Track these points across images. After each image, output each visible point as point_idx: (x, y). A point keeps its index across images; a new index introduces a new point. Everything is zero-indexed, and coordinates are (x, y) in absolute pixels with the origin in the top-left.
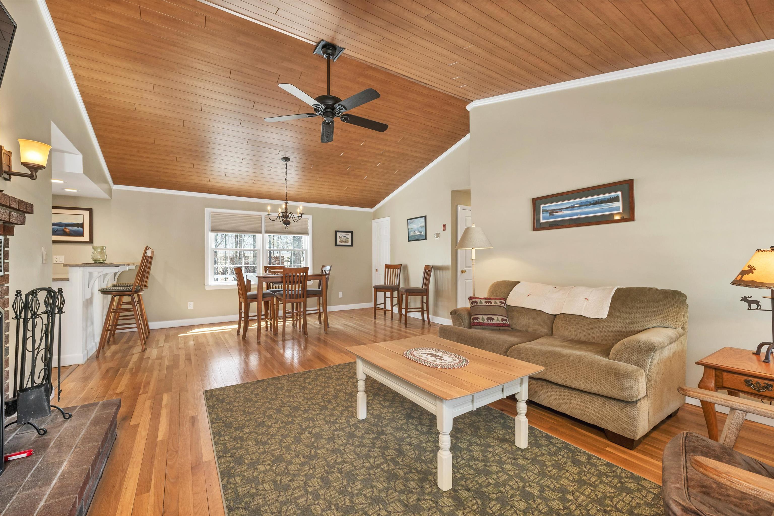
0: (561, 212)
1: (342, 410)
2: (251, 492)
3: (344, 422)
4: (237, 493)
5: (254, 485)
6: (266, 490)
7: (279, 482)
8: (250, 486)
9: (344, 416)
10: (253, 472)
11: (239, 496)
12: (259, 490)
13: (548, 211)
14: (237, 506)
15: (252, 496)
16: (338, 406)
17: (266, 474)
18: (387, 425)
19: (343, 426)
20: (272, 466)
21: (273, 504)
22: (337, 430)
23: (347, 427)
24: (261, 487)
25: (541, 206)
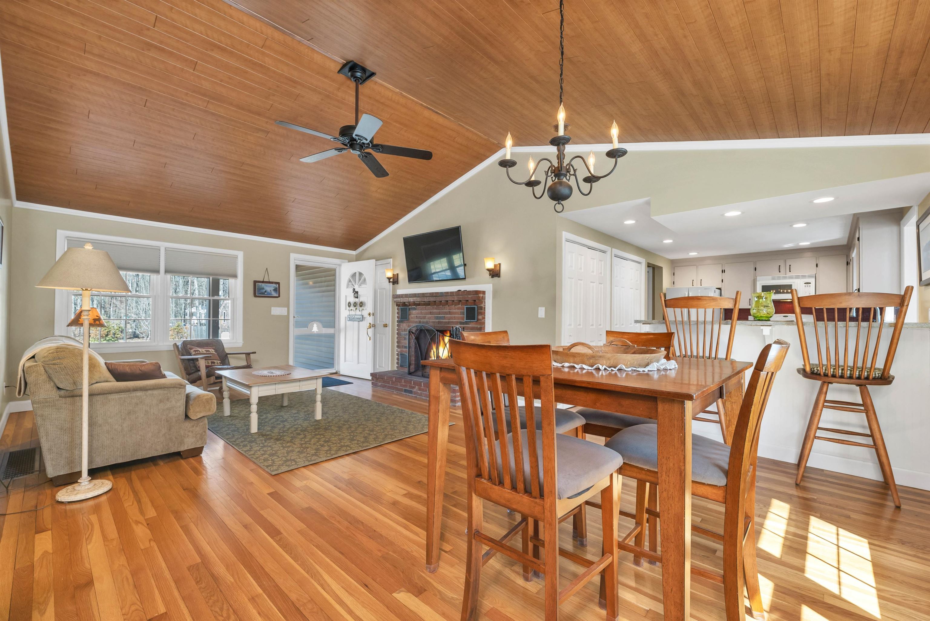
1: (332, 421)
18: (302, 418)
19: (331, 416)
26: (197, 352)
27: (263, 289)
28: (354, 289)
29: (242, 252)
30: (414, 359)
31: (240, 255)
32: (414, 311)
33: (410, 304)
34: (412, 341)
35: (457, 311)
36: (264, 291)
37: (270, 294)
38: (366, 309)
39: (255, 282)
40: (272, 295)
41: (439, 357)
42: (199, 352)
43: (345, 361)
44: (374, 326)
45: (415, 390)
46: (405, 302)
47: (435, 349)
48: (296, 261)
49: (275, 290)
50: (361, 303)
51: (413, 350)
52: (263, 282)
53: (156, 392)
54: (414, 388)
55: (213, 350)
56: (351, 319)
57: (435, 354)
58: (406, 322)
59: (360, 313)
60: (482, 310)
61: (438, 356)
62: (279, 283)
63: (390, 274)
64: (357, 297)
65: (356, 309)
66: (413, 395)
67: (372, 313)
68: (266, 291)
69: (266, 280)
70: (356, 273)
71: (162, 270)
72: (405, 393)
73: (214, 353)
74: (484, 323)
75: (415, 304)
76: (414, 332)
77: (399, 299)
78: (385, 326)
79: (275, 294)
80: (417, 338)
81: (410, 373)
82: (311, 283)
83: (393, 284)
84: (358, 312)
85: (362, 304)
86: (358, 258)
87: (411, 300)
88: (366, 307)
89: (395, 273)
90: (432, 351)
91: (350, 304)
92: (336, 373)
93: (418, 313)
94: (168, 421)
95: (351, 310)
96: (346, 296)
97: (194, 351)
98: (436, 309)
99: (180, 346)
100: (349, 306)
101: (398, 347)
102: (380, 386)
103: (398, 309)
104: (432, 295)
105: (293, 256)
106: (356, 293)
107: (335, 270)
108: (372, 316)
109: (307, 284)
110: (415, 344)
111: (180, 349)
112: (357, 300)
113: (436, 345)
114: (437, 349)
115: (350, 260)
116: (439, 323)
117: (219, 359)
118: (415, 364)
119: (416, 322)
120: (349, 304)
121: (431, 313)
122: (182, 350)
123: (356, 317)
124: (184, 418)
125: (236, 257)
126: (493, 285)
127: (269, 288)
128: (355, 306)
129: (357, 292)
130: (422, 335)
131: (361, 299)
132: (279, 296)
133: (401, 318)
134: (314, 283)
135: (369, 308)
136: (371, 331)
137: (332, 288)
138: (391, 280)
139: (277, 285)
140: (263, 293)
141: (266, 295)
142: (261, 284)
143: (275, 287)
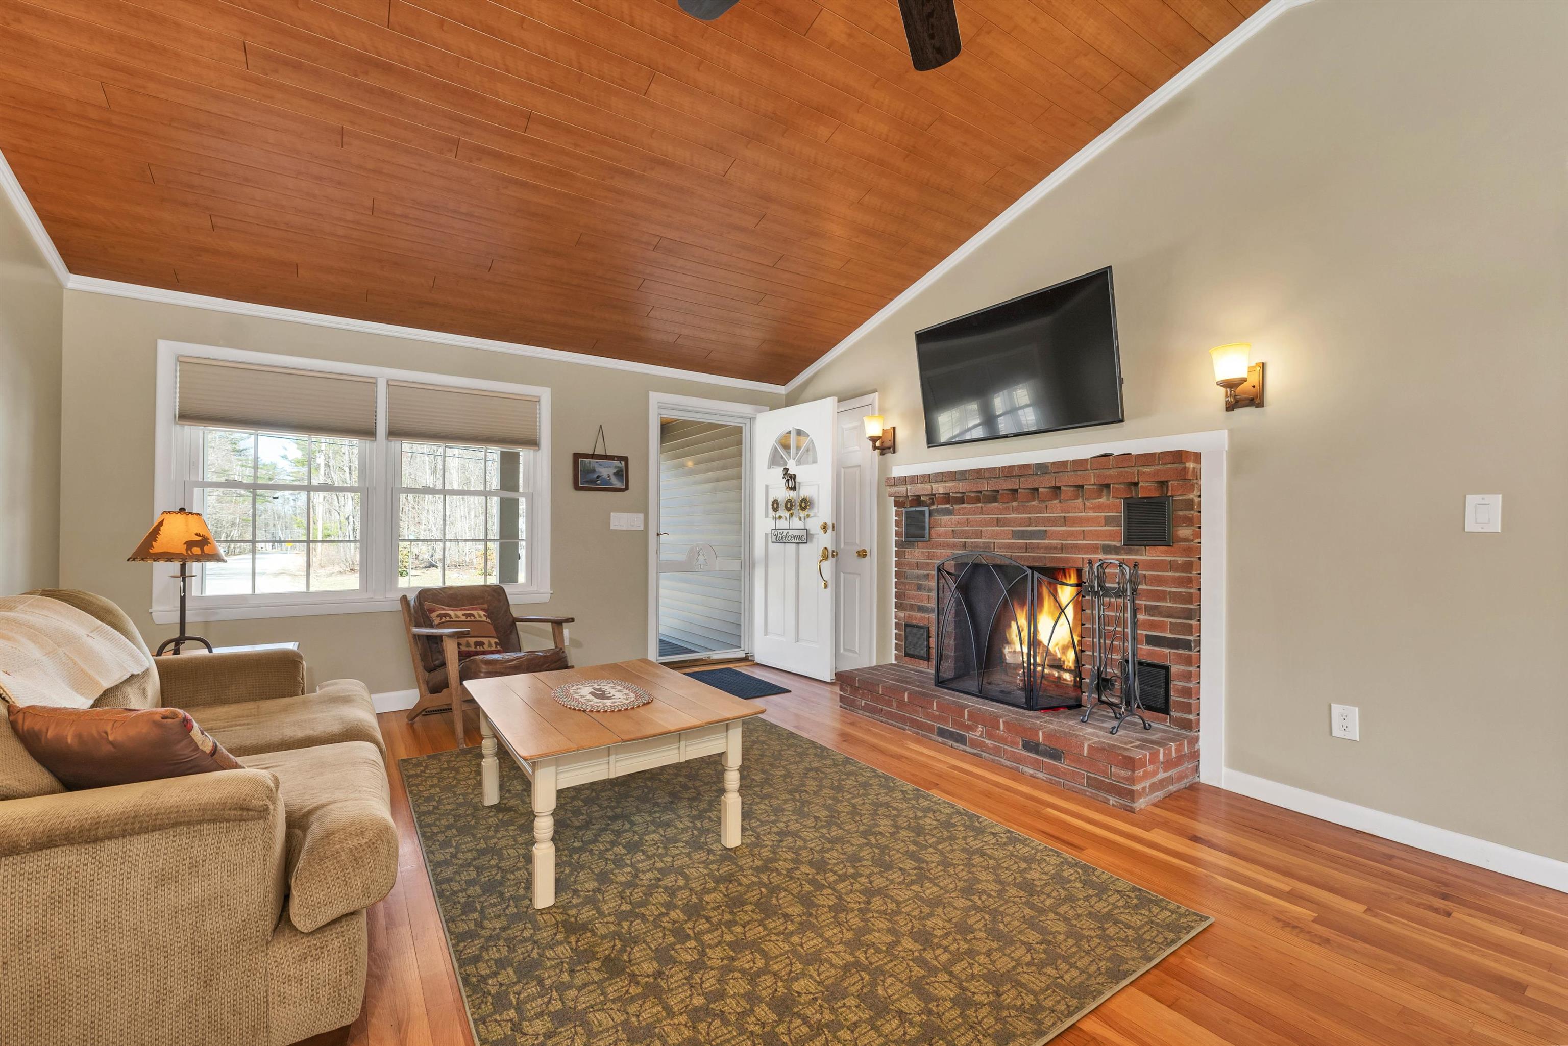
1: (776, 860)
3: (764, 835)
9: (769, 848)
16: (789, 871)
18: (684, 830)
19: (765, 828)
22: (774, 822)
23: (757, 827)
26: (444, 620)
27: (594, 471)
28: (786, 470)
29: (549, 389)
30: (952, 642)
31: (545, 395)
32: (945, 518)
33: (933, 498)
34: (949, 594)
35: (1091, 514)
36: (595, 476)
37: (607, 483)
38: (815, 516)
39: (577, 456)
40: (612, 484)
41: (1039, 643)
42: (448, 619)
43: (766, 633)
44: (835, 554)
45: (971, 735)
46: (919, 496)
47: (1022, 620)
48: (661, 411)
49: (619, 474)
50: (804, 500)
51: (950, 617)
52: (593, 456)
53: (138, 846)
54: (970, 728)
55: (482, 613)
56: (780, 538)
57: (1025, 634)
58: (920, 544)
59: (800, 525)
60: (1192, 509)
61: (1034, 643)
62: (625, 459)
63: (874, 428)
64: (794, 489)
65: (792, 515)
66: (968, 749)
67: (830, 523)
68: (598, 477)
69: (599, 451)
70: (789, 432)
71: (382, 428)
72: (940, 739)
73: (484, 619)
74: (1199, 550)
75: (947, 498)
76: (952, 571)
77: (902, 490)
78: (862, 554)
79: (617, 484)
80: (965, 589)
81: (940, 682)
82: (690, 464)
83: (882, 454)
84: (796, 523)
85: (806, 504)
86: (791, 401)
87: (940, 489)
88: (815, 510)
89: (888, 427)
90: (1014, 625)
91: (778, 504)
92: (745, 659)
93: (959, 523)
94: (197, 952)
95: (780, 517)
96: (767, 487)
97: (438, 616)
98: (1015, 510)
99: (412, 603)
100: (775, 510)
101: (899, 606)
102: (864, 708)
103: (898, 514)
104: (1008, 472)
105: (655, 398)
106: (790, 478)
107: (739, 430)
108: (830, 531)
109: (683, 466)
110: (958, 603)
111: (413, 611)
112: (792, 494)
113: (1026, 609)
114: (1032, 619)
115: (774, 404)
116: (1027, 548)
117: (494, 634)
118: (957, 659)
119: (953, 546)
120: (775, 505)
121: (998, 522)
122: (416, 612)
123: (791, 533)
124: (270, 926)
125: (536, 401)
126: (1231, 432)
127: (606, 470)
128: (788, 509)
129: (793, 477)
130: (980, 581)
131: (804, 492)
132: (627, 488)
133: (906, 537)
134: (696, 463)
135: (823, 512)
136: (828, 566)
137: (734, 471)
138: (878, 444)
139: (623, 463)
140: (594, 482)
141: (599, 485)
142: (590, 462)
143: (618, 467)
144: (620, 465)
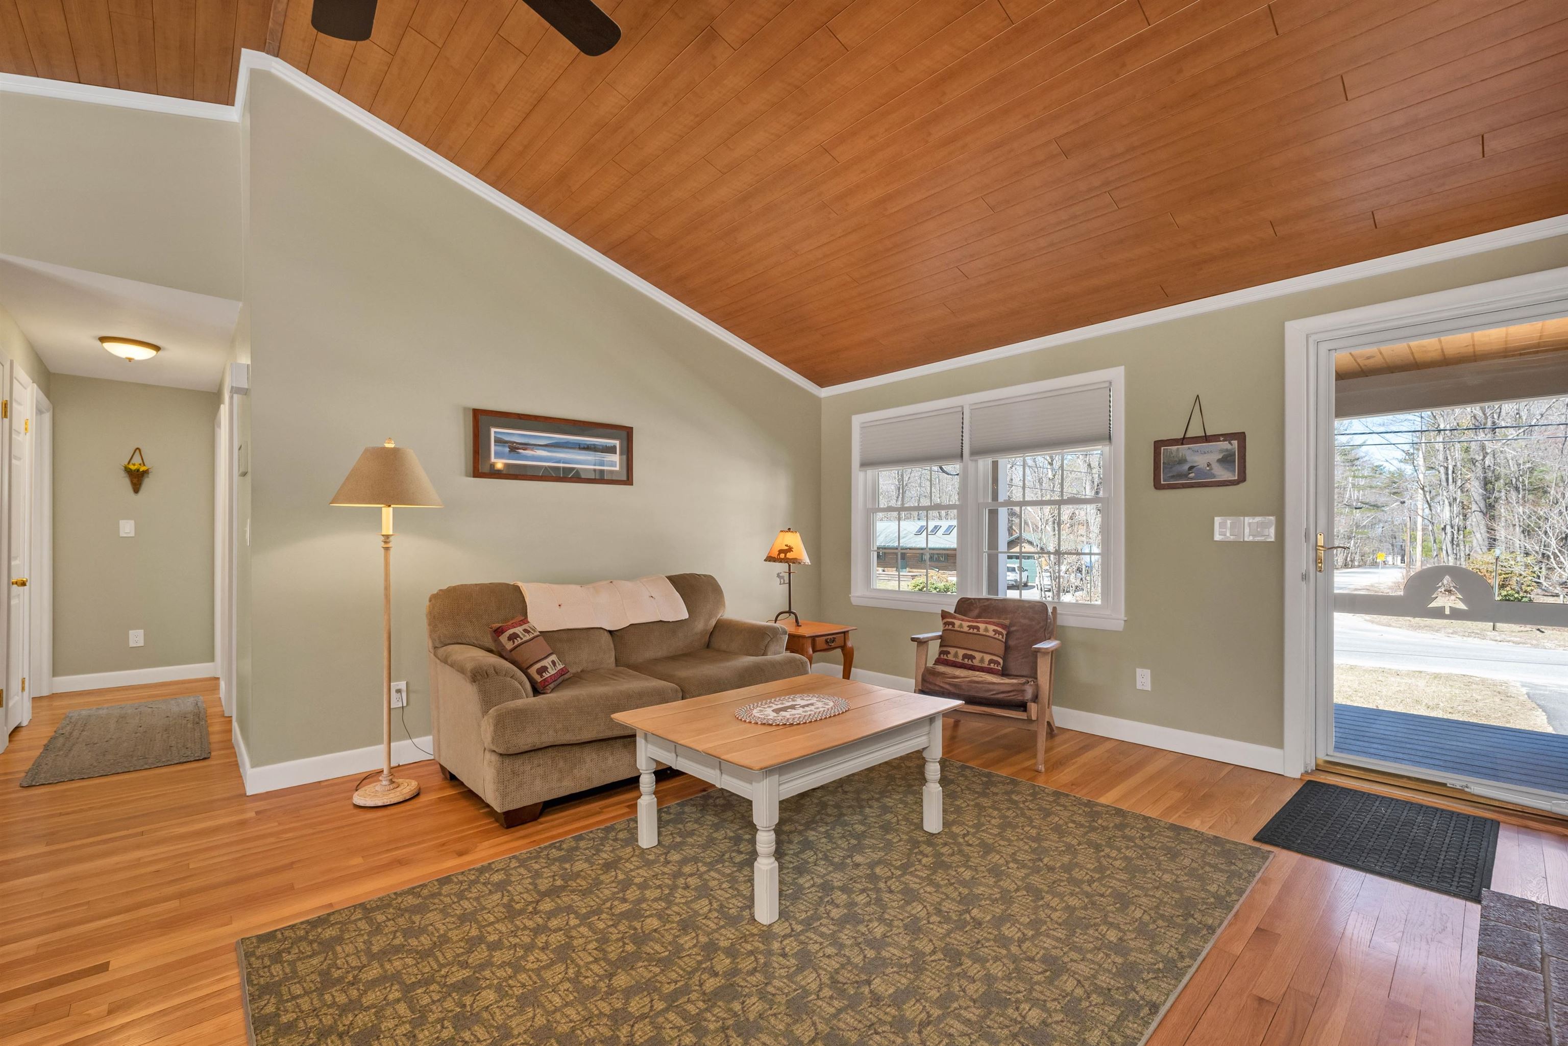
0: (532, 450)
2: (1100, 1000)
4: (1121, 1019)
5: (1085, 1004)
6: (1079, 981)
7: (1048, 973)
8: (1091, 1009)
10: (1057, 1022)
11: (1122, 1012)
12: (1085, 991)
13: (506, 442)
14: (1141, 1002)
15: (1106, 993)
17: (1045, 1001)
20: (1018, 1001)
21: (1093, 962)
24: (1079, 992)
25: (493, 430)
27: (1185, 461)
29: (1125, 371)
31: (1117, 377)
36: (1186, 467)
37: (1201, 473)
39: (1158, 445)
40: (1214, 476)
49: (1226, 460)
52: (1183, 441)
62: (1241, 437)
68: (1191, 468)
69: (1195, 431)
71: (966, 451)
73: (991, 634)
79: (1223, 474)
97: (944, 624)
105: (1295, 330)
125: (1106, 387)
127: (1205, 457)
132: (1242, 480)
139: (1235, 443)
140: (1185, 476)
141: (1191, 479)
142: (1178, 449)
143: (1227, 450)
144: (1229, 447)
